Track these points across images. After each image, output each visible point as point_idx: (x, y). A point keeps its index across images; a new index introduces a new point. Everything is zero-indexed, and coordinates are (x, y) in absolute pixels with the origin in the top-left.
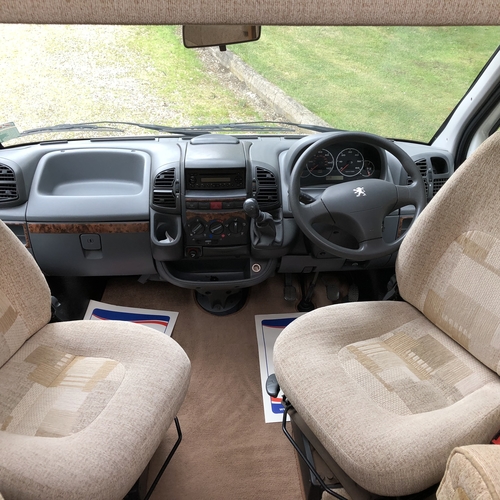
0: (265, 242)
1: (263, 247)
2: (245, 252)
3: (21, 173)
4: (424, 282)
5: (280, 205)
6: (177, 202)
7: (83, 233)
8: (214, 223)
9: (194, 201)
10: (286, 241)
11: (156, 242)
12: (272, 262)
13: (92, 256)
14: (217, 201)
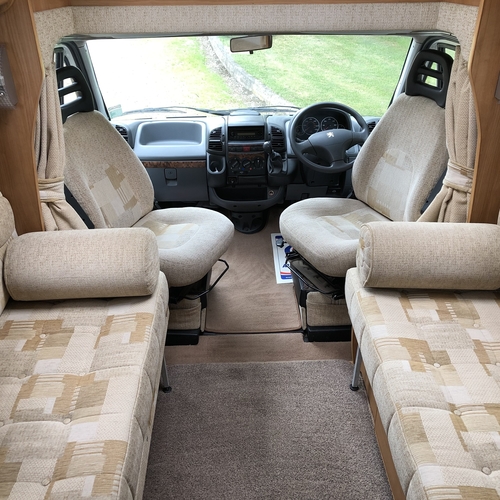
0: (276, 171)
1: (275, 175)
2: (264, 181)
3: (130, 132)
4: (367, 183)
5: (286, 150)
6: (223, 147)
7: (167, 167)
8: (246, 161)
9: (233, 146)
10: (289, 171)
11: (211, 172)
12: (281, 189)
13: (171, 184)
14: (247, 146)
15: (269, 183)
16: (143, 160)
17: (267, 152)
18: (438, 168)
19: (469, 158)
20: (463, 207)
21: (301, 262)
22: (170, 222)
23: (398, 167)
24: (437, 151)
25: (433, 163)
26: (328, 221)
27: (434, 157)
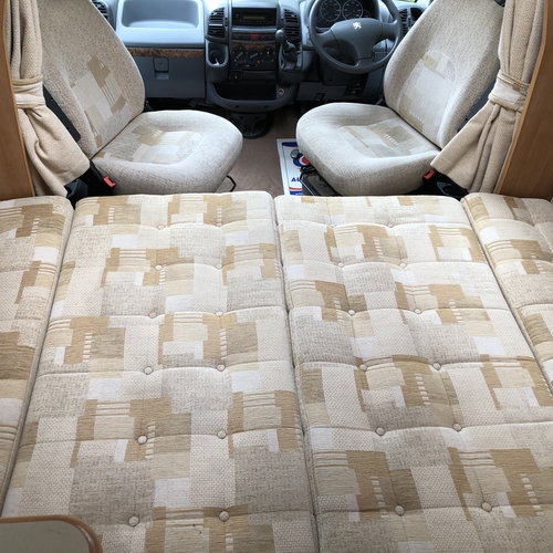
0: (289, 66)
2: (273, 77)
4: (400, 89)
5: (300, 40)
6: (226, 34)
7: (156, 57)
8: (253, 51)
9: (238, 33)
10: (304, 68)
11: (210, 64)
12: (292, 88)
13: (161, 77)
14: (255, 33)
15: (280, 80)
16: (129, 46)
17: (279, 42)
18: (484, 80)
19: (526, 71)
20: (510, 128)
21: (317, 178)
22: (167, 127)
23: (439, 74)
24: (485, 60)
25: (479, 73)
26: (352, 132)
27: (481, 66)
